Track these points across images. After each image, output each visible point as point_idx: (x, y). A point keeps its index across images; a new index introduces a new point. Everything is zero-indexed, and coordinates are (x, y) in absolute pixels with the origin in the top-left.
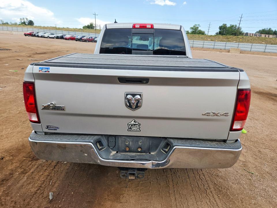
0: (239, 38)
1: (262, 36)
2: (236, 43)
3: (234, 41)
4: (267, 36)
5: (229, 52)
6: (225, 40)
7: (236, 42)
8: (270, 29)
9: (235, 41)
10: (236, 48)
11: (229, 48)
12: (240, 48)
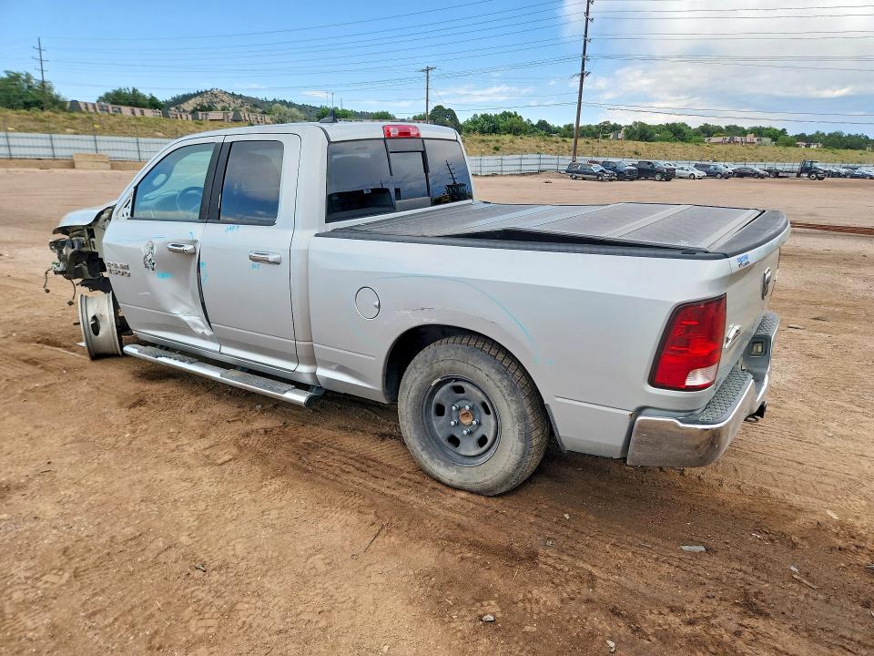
0: (75, 118)
1: (124, 113)
2: (75, 136)
3: (68, 130)
4: (137, 110)
5: (72, 165)
6: (32, 125)
7: (75, 134)
8: (134, 90)
9: (73, 131)
10: (90, 152)
11: (69, 153)
12: (103, 153)
